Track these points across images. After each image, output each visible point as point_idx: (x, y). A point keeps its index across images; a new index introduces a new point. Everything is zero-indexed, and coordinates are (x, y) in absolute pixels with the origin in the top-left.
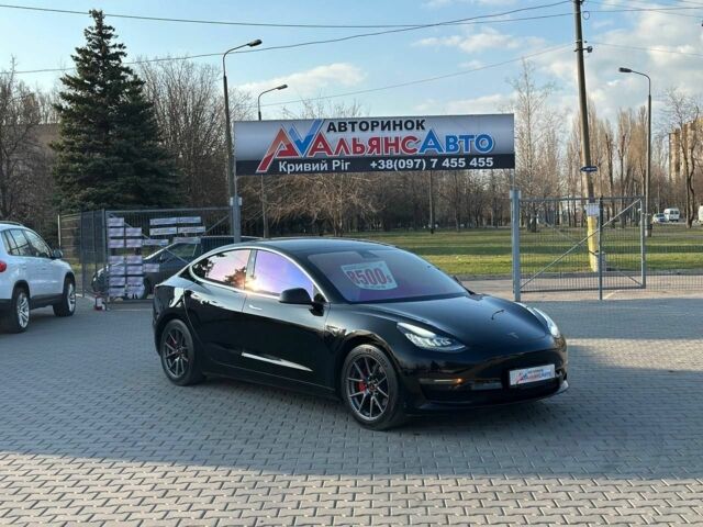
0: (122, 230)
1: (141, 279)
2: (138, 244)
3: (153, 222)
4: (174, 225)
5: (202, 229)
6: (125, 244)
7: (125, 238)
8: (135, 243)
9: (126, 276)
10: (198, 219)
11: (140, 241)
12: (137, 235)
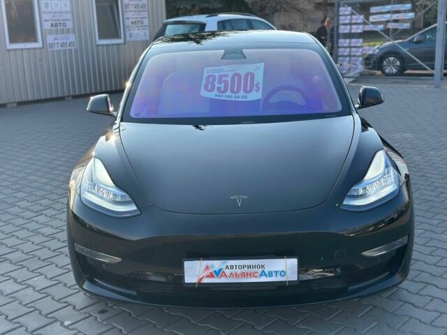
0: (349, 17)
1: (361, 59)
2: (360, 29)
3: (373, 10)
4: (389, 12)
5: (411, 15)
6: (351, 29)
7: (350, 24)
8: (358, 28)
9: (350, 56)
10: (409, 6)
11: (361, 27)
12: (360, 21)
